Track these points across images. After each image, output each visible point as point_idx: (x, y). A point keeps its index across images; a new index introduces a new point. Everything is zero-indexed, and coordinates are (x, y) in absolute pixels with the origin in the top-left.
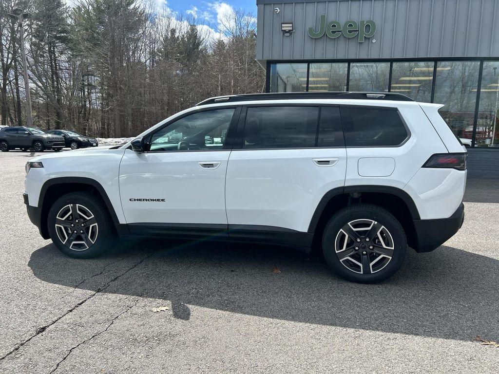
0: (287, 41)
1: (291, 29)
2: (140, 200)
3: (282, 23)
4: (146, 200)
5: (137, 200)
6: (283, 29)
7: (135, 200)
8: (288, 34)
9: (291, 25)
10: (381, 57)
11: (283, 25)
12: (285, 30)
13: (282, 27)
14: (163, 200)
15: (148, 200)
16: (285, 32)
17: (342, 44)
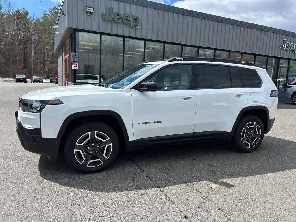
0: (89, 19)
1: (92, 11)
2: (146, 123)
3: (87, 7)
4: (150, 123)
5: (144, 123)
6: (87, 10)
7: (142, 123)
8: (90, 14)
9: (92, 9)
10: (142, 38)
11: (87, 8)
12: (88, 11)
13: (86, 9)
14: (160, 122)
15: (151, 123)
16: (88, 12)
17: (121, 26)
